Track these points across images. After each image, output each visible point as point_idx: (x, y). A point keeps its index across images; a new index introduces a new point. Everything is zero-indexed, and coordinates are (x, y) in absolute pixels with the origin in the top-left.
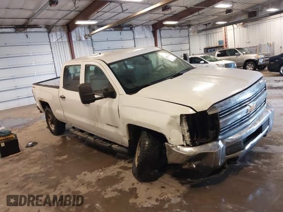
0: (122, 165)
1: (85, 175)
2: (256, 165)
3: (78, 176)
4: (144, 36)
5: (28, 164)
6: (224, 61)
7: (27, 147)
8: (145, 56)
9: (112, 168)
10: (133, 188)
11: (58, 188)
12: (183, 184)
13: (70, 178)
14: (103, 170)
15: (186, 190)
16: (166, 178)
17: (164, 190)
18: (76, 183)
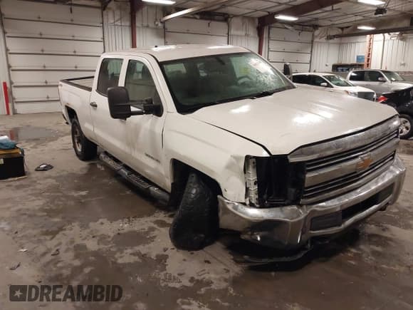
0: (159, 219)
1: (102, 223)
2: (360, 252)
3: (91, 224)
4: (244, 33)
5: (30, 195)
6: (359, 87)
7: (36, 170)
8: (221, 58)
9: (143, 220)
10: (163, 255)
11: (57, 236)
12: (237, 262)
13: (78, 225)
14: (129, 221)
15: (240, 272)
16: (217, 249)
17: (207, 267)
18: (85, 233)
